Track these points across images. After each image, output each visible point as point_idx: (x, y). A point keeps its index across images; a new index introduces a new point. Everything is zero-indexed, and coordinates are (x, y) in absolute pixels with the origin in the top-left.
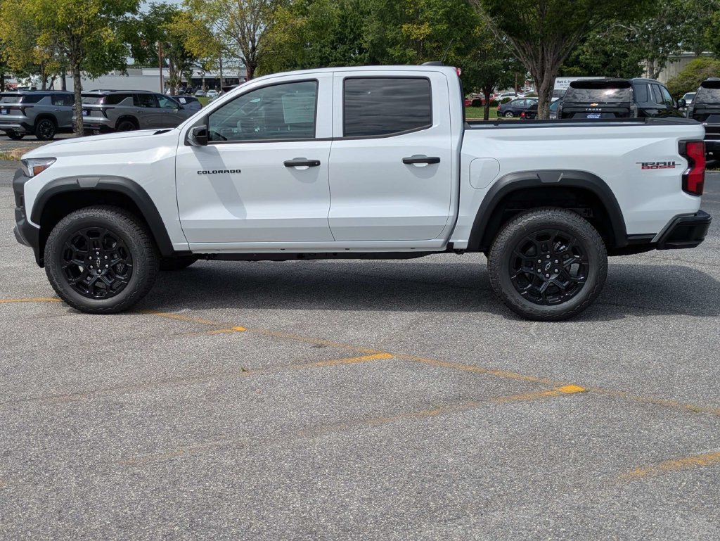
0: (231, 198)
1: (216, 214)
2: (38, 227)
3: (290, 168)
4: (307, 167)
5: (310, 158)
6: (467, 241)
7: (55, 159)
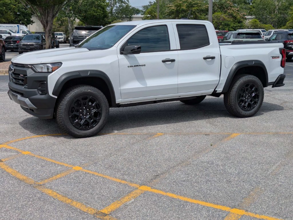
0: (140, 78)
1: (134, 85)
2: (56, 97)
3: (164, 63)
4: (170, 62)
5: (171, 58)
6: (222, 89)
7: (61, 63)
